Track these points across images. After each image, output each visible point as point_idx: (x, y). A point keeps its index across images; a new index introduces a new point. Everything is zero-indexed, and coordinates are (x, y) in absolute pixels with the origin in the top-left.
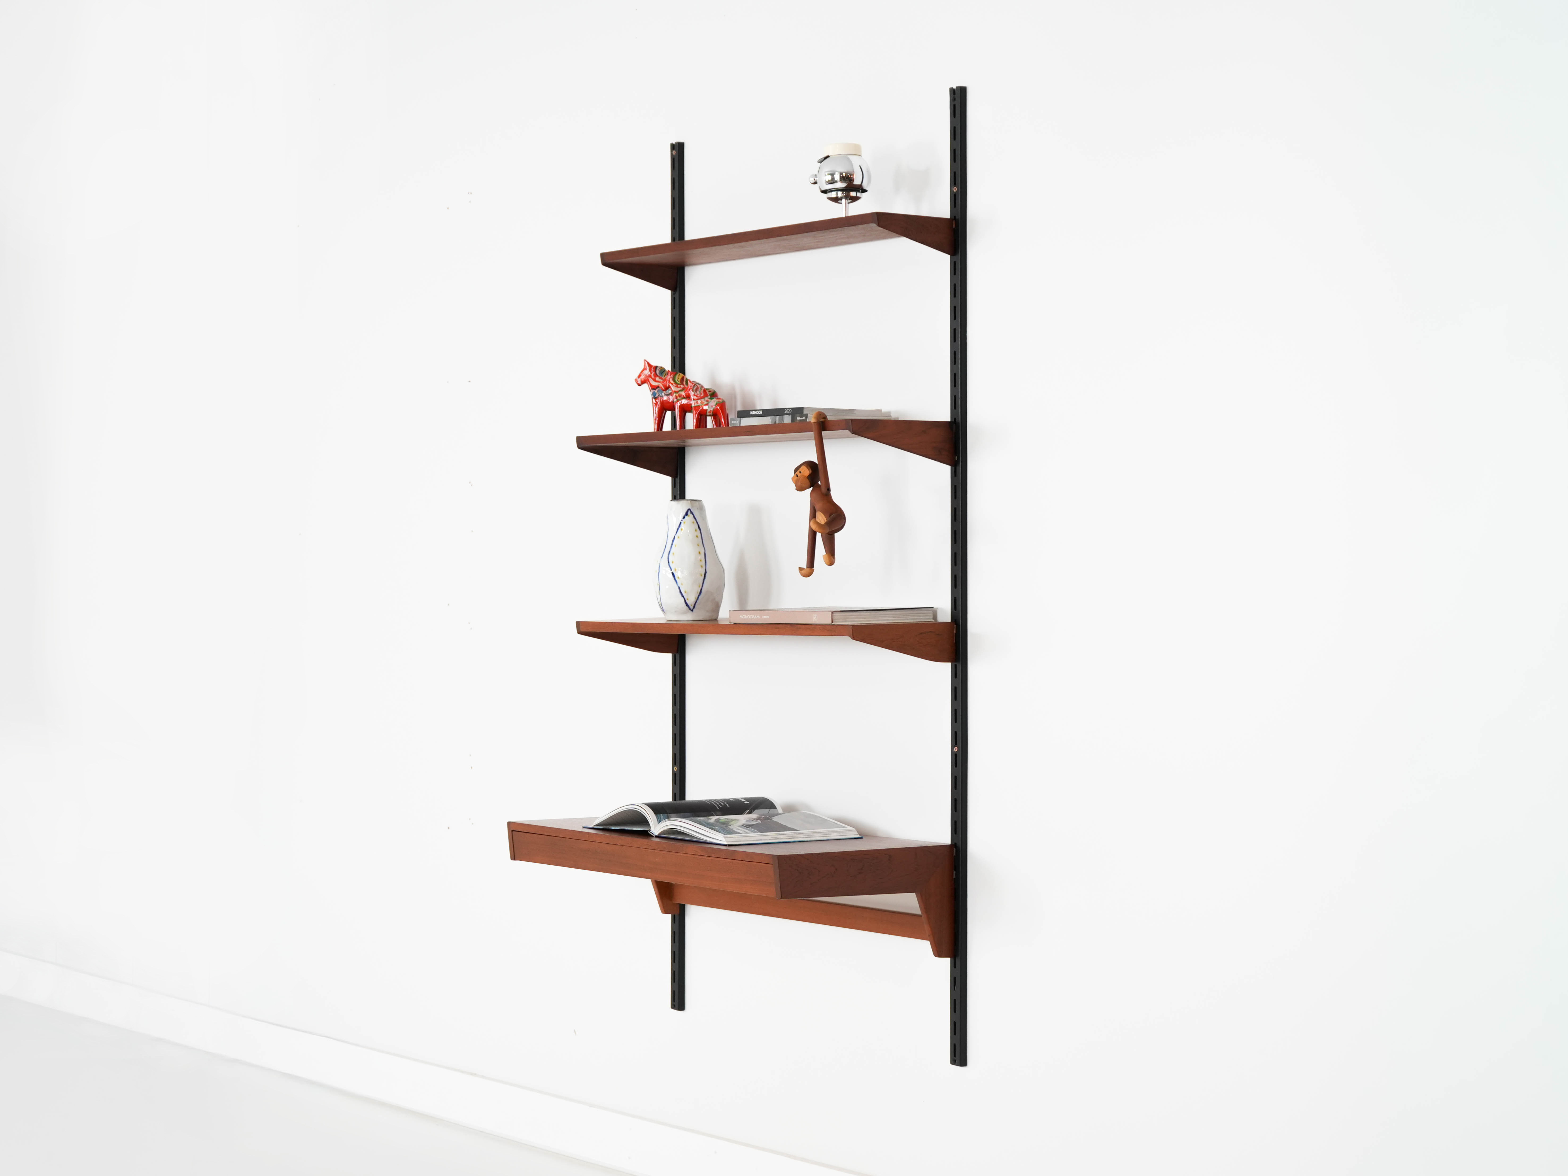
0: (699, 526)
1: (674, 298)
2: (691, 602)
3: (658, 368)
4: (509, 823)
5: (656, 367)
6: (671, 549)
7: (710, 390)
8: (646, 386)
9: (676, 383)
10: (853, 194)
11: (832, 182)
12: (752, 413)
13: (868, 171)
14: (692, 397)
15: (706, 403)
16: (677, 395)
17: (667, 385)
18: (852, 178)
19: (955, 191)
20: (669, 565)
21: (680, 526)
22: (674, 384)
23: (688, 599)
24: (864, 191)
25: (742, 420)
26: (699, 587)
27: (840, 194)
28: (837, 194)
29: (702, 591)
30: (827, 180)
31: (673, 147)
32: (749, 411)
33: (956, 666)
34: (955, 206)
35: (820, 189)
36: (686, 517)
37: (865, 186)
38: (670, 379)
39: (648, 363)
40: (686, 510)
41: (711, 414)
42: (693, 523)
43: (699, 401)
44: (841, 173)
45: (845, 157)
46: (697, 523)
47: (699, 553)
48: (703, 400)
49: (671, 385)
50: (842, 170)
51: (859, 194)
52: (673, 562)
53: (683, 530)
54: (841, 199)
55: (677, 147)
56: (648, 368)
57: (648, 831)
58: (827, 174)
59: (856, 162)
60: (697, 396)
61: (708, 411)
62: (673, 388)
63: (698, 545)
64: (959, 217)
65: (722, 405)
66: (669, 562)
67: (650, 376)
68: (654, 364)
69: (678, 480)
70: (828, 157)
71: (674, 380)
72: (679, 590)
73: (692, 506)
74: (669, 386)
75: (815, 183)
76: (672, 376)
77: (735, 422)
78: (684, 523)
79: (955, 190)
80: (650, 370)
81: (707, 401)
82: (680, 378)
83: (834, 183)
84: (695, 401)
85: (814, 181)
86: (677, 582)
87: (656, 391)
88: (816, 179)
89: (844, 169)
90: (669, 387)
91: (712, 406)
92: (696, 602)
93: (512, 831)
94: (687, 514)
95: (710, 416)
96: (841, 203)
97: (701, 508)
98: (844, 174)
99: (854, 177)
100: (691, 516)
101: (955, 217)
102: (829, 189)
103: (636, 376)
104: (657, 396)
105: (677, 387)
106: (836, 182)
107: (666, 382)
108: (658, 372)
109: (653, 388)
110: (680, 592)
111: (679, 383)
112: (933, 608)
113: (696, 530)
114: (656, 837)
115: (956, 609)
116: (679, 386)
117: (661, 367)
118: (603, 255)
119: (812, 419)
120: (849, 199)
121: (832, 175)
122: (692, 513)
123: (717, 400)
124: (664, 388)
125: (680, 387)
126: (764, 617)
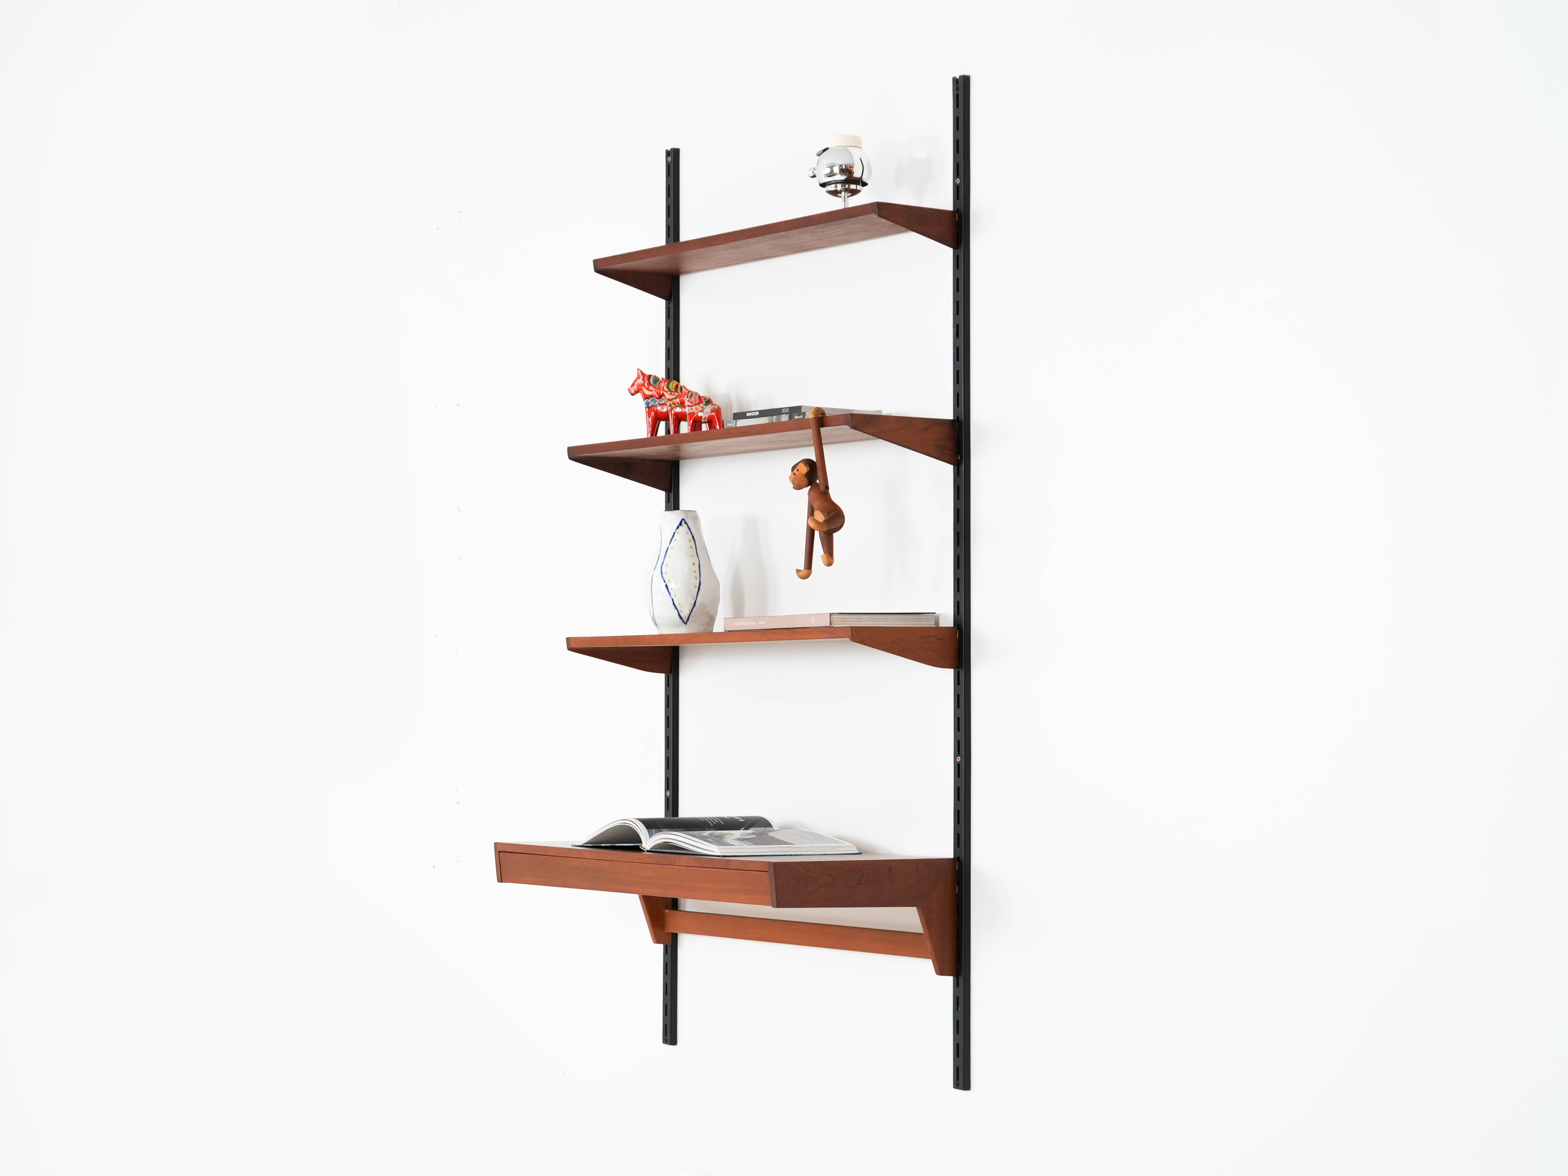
0: (693, 537)
1: (669, 308)
2: (685, 615)
3: (652, 377)
4: (496, 844)
5: (650, 376)
6: (664, 560)
7: (705, 398)
8: (639, 396)
9: (670, 390)
10: (853, 187)
11: (832, 174)
12: (748, 415)
13: (869, 165)
14: (687, 403)
15: (700, 409)
16: (671, 403)
17: (661, 393)
18: (852, 170)
19: (958, 183)
20: (662, 577)
21: (673, 536)
22: (668, 392)
23: (681, 612)
24: (864, 184)
25: (737, 422)
26: (693, 599)
27: (839, 187)
28: (836, 187)
29: (696, 603)
30: (826, 173)
31: (668, 153)
32: (745, 413)
33: (958, 672)
34: (958, 199)
35: (819, 182)
36: (680, 527)
37: (865, 179)
38: (663, 387)
39: (642, 372)
40: (681, 519)
41: (706, 420)
42: (687, 533)
43: (694, 407)
44: (841, 166)
45: (845, 149)
46: (691, 533)
47: (694, 564)
48: (697, 406)
49: (665, 393)
50: (841, 163)
51: (859, 187)
52: (666, 573)
53: (677, 541)
54: (840, 192)
55: (672, 154)
56: (641, 377)
57: (639, 846)
58: (825, 166)
59: (856, 154)
60: (691, 403)
61: (703, 417)
62: (668, 396)
63: (692, 556)
64: (962, 209)
65: (718, 411)
66: (662, 573)
67: (643, 385)
68: (647, 373)
69: (672, 495)
70: (827, 149)
71: (668, 387)
72: (672, 603)
73: (687, 516)
74: (663, 393)
75: (814, 176)
76: (666, 383)
77: (731, 425)
78: (678, 533)
79: (958, 181)
80: (644, 379)
81: (702, 407)
82: (674, 386)
83: (833, 175)
84: (690, 408)
85: (812, 175)
86: (670, 594)
87: (650, 400)
88: (814, 172)
89: (844, 161)
90: (663, 395)
91: (707, 413)
92: (690, 614)
93: (499, 852)
94: (681, 524)
95: (705, 422)
96: (841, 197)
97: (696, 518)
98: (844, 168)
99: (854, 170)
100: (685, 525)
101: (958, 210)
102: (828, 182)
103: (629, 386)
104: (650, 405)
105: (671, 394)
106: (836, 174)
107: (660, 390)
108: (651, 381)
109: (646, 397)
110: (674, 604)
111: (673, 390)
112: (935, 613)
113: (690, 541)
114: (648, 851)
115: (958, 614)
116: (673, 393)
117: (655, 376)
118: (595, 262)
119: (810, 415)
120: (849, 193)
121: (831, 167)
122: (685, 523)
123: (713, 407)
124: (657, 396)
125: (675, 395)
126: (761, 623)
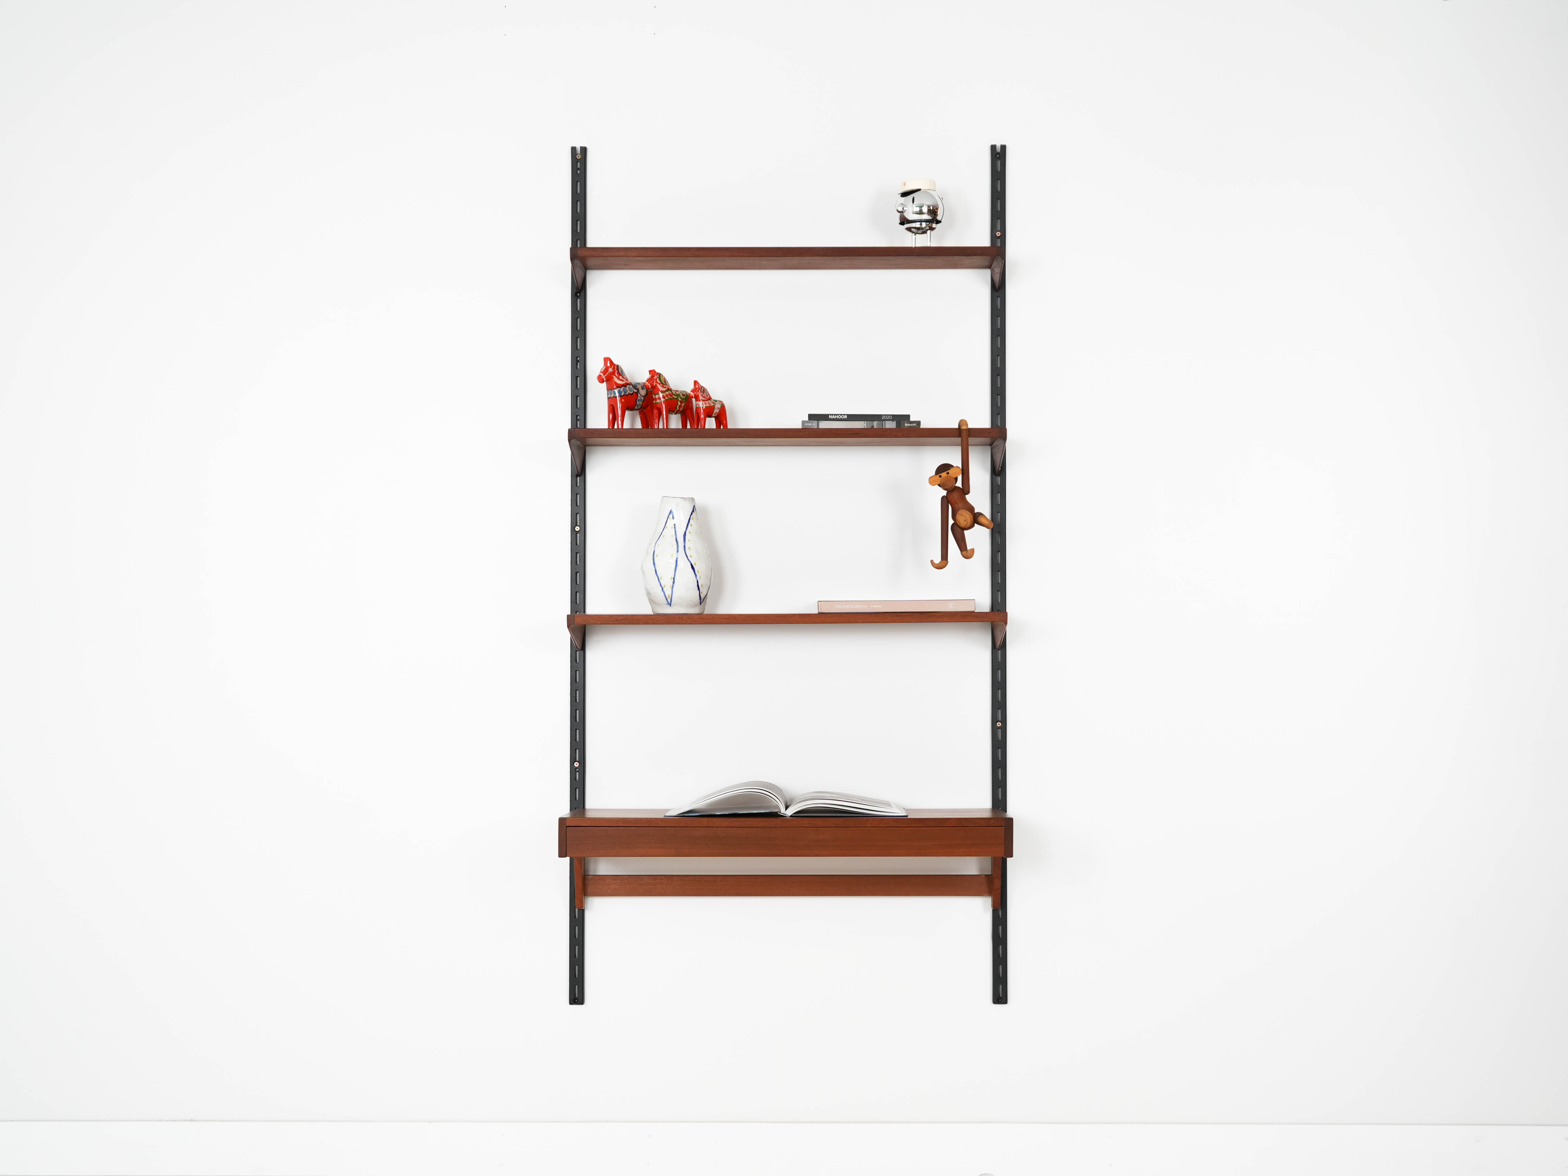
2: (703, 595)
14: (701, 398)
18: (937, 211)
19: (998, 235)
20: (688, 559)
21: (689, 521)
23: (702, 592)
28: (921, 225)
40: (693, 506)
41: (715, 415)
42: (697, 519)
43: (707, 402)
52: (691, 556)
53: (693, 525)
57: (776, 812)
61: (715, 412)
72: (697, 584)
78: (693, 519)
84: (704, 402)
85: (899, 210)
86: (696, 576)
91: (718, 408)
92: (706, 595)
93: (567, 827)
95: (713, 417)
114: (792, 817)
126: (874, 606)
